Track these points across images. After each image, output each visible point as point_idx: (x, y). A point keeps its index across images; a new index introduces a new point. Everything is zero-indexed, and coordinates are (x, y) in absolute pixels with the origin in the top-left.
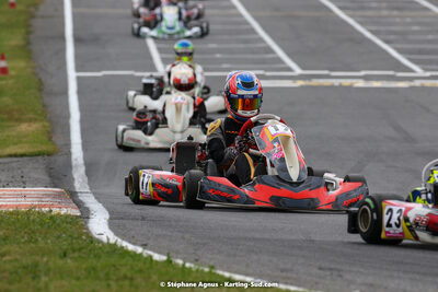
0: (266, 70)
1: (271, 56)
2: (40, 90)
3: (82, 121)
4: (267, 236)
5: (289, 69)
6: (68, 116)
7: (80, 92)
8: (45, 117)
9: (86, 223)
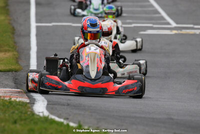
0: (154, 24)
1: (157, 15)
2: (13, 33)
3: (38, 52)
4: (143, 116)
5: (169, 24)
6: (29, 49)
7: (37, 35)
8: (15, 49)
9: (32, 106)
